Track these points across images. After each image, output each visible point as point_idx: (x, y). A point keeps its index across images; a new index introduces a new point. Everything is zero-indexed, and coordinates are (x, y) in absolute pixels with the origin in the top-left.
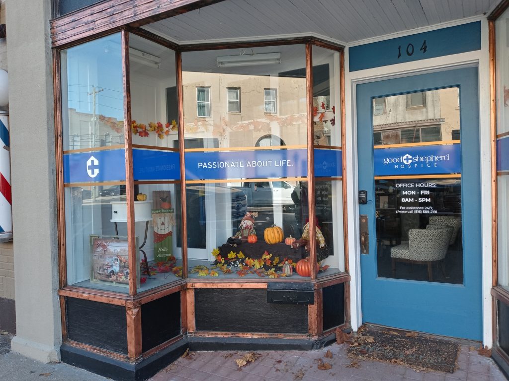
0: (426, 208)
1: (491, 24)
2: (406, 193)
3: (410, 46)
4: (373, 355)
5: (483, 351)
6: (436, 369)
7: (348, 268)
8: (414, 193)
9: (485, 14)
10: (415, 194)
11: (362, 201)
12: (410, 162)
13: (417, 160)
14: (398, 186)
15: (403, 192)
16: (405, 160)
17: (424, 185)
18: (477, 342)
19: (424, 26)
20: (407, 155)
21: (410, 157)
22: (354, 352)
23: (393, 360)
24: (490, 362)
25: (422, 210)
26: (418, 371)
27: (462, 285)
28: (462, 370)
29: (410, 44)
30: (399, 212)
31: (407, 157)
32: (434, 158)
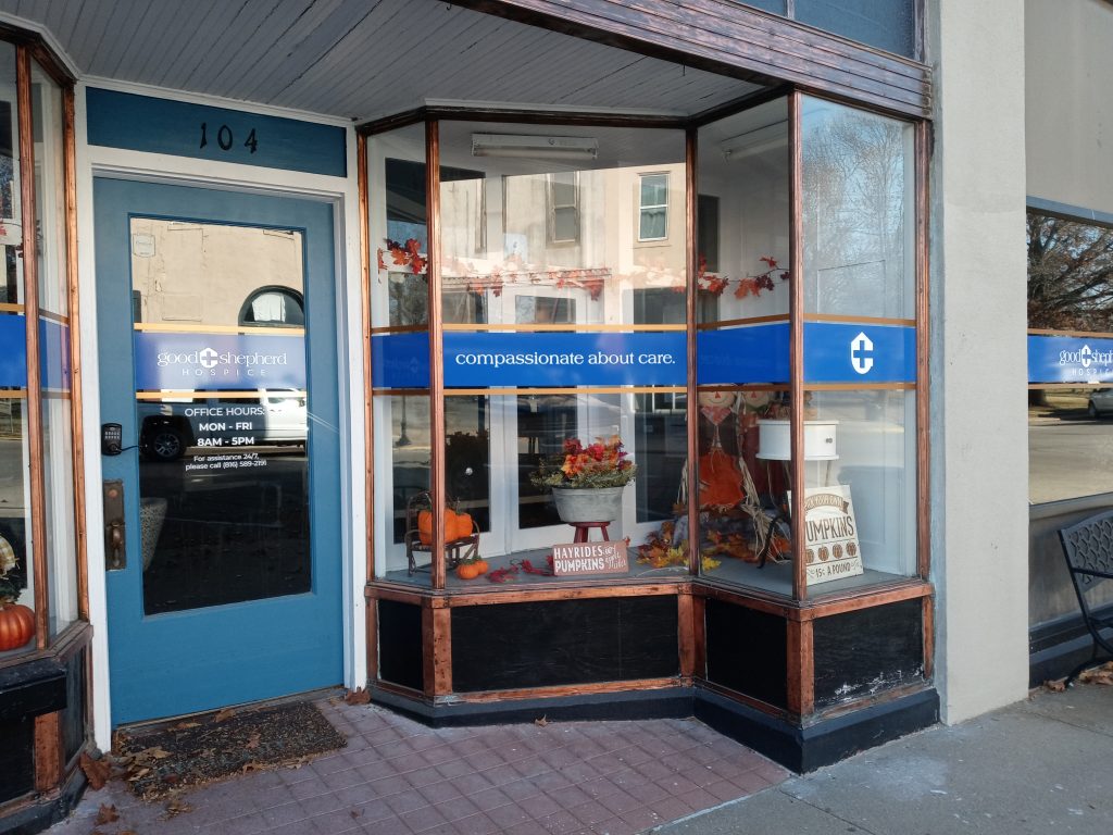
0: (247, 457)
1: (361, 139)
2: (208, 427)
3: (225, 130)
4: (194, 776)
5: (354, 698)
6: (321, 751)
7: (85, 608)
8: (222, 427)
9: (354, 119)
10: (224, 428)
11: (109, 449)
12: (214, 363)
13: (228, 361)
14: (189, 412)
15: (201, 425)
16: (204, 358)
17: (242, 411)
18: (335, 687)
19: (256, 101)
20: (209, 349)
21: (214, 354)
22: (153, 786)
23: (245, 767)
24: (373, 709)
25: (238, 461)
26: (299, 766)
27: (310, 593)
28: (353, 736)
29: (225, 127)
30: (194, 467)
31: (209, 353)
32: (260, 360)
